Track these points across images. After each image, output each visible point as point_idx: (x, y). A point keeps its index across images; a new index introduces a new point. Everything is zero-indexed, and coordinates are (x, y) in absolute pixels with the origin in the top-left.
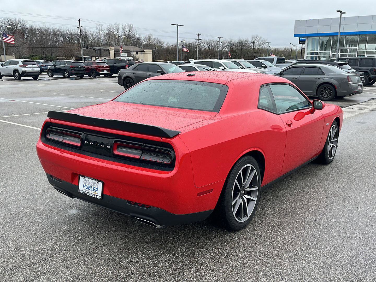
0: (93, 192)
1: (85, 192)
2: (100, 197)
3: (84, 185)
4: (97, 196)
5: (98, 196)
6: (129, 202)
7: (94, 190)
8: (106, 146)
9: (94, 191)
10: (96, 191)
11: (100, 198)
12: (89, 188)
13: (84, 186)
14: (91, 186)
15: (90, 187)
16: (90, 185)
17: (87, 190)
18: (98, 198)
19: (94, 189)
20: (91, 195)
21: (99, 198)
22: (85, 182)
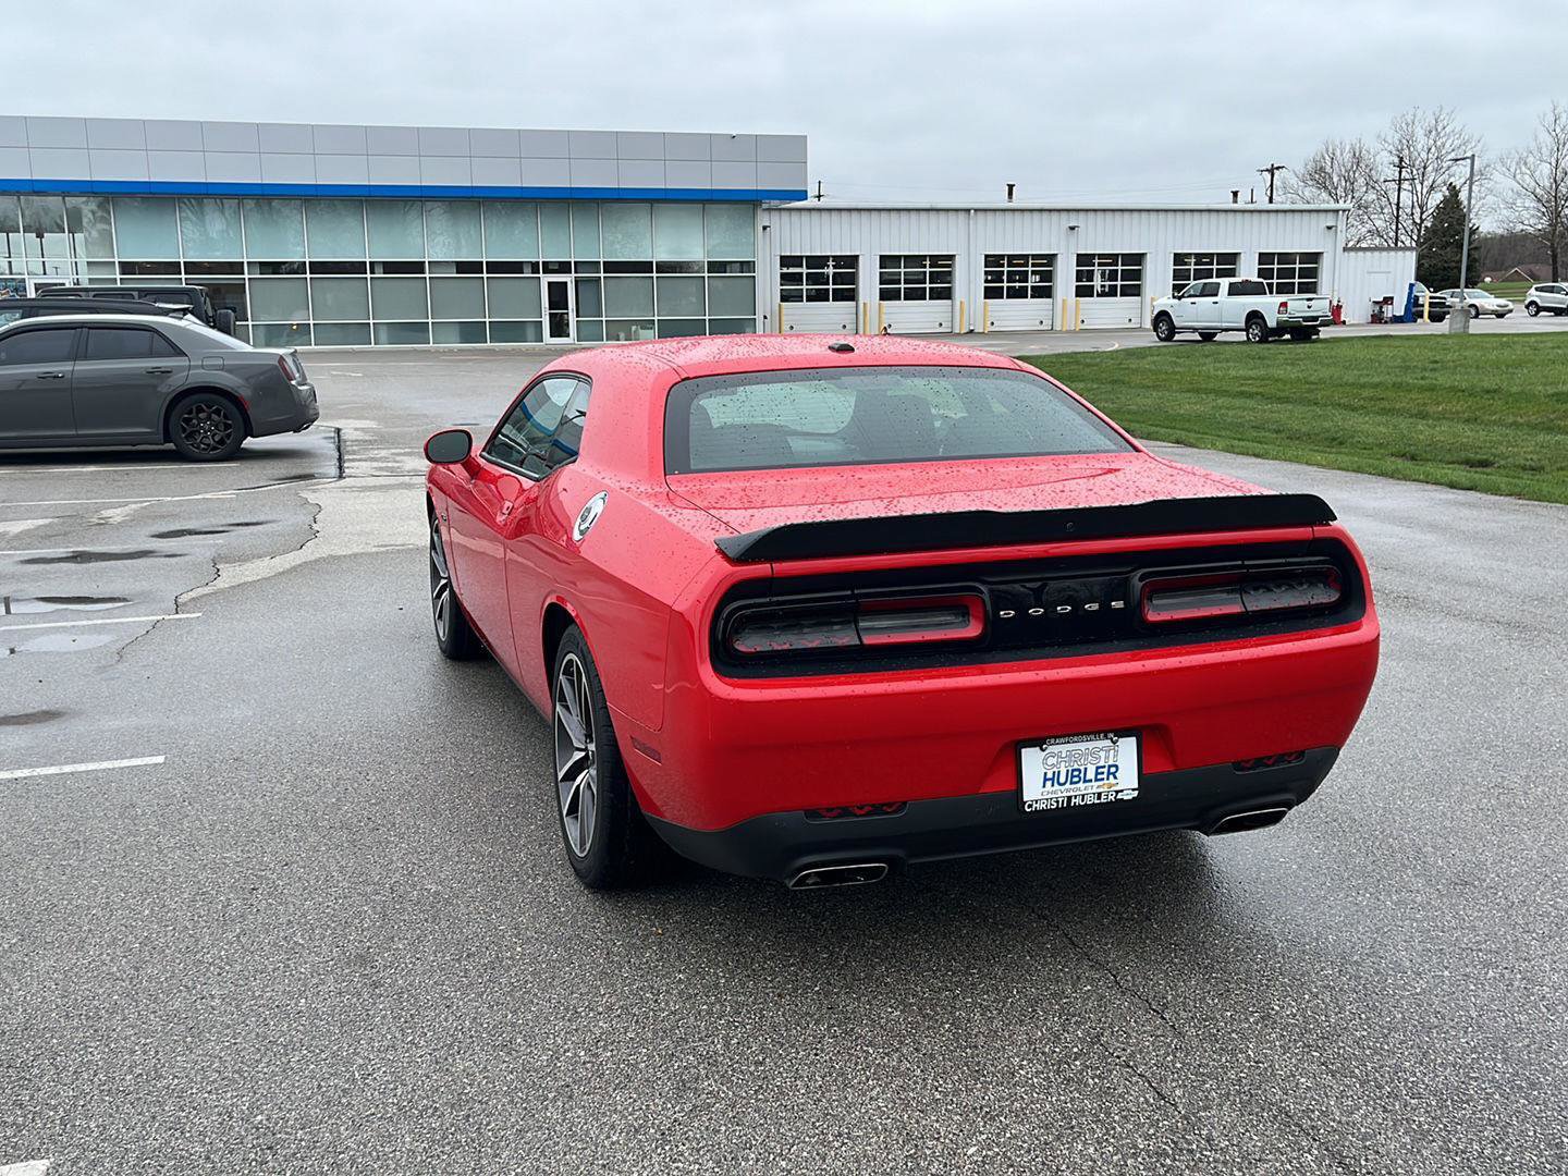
0: (1094, 787)
1: (1060, 800)
2: (1133, 790)
3: (1050, 775)
4: (1117, 792)
5: (1122, 791)
6: (1238, 766)
7: (1099, 777)
8: (1105, 606)
9: (1103, 779)
10: (1111, 777)
11: (1137, 792)
12: (1073, 777)
13: (1046, 780)
14: (1082, 768)
15: (1076, 773)
16: (1076, 767)
17: (1063, 788)
18: (1126, 798)
19: (1097, 774)
20: (1090, 800)
21: (1130, 797)
22: (1051, 761)
